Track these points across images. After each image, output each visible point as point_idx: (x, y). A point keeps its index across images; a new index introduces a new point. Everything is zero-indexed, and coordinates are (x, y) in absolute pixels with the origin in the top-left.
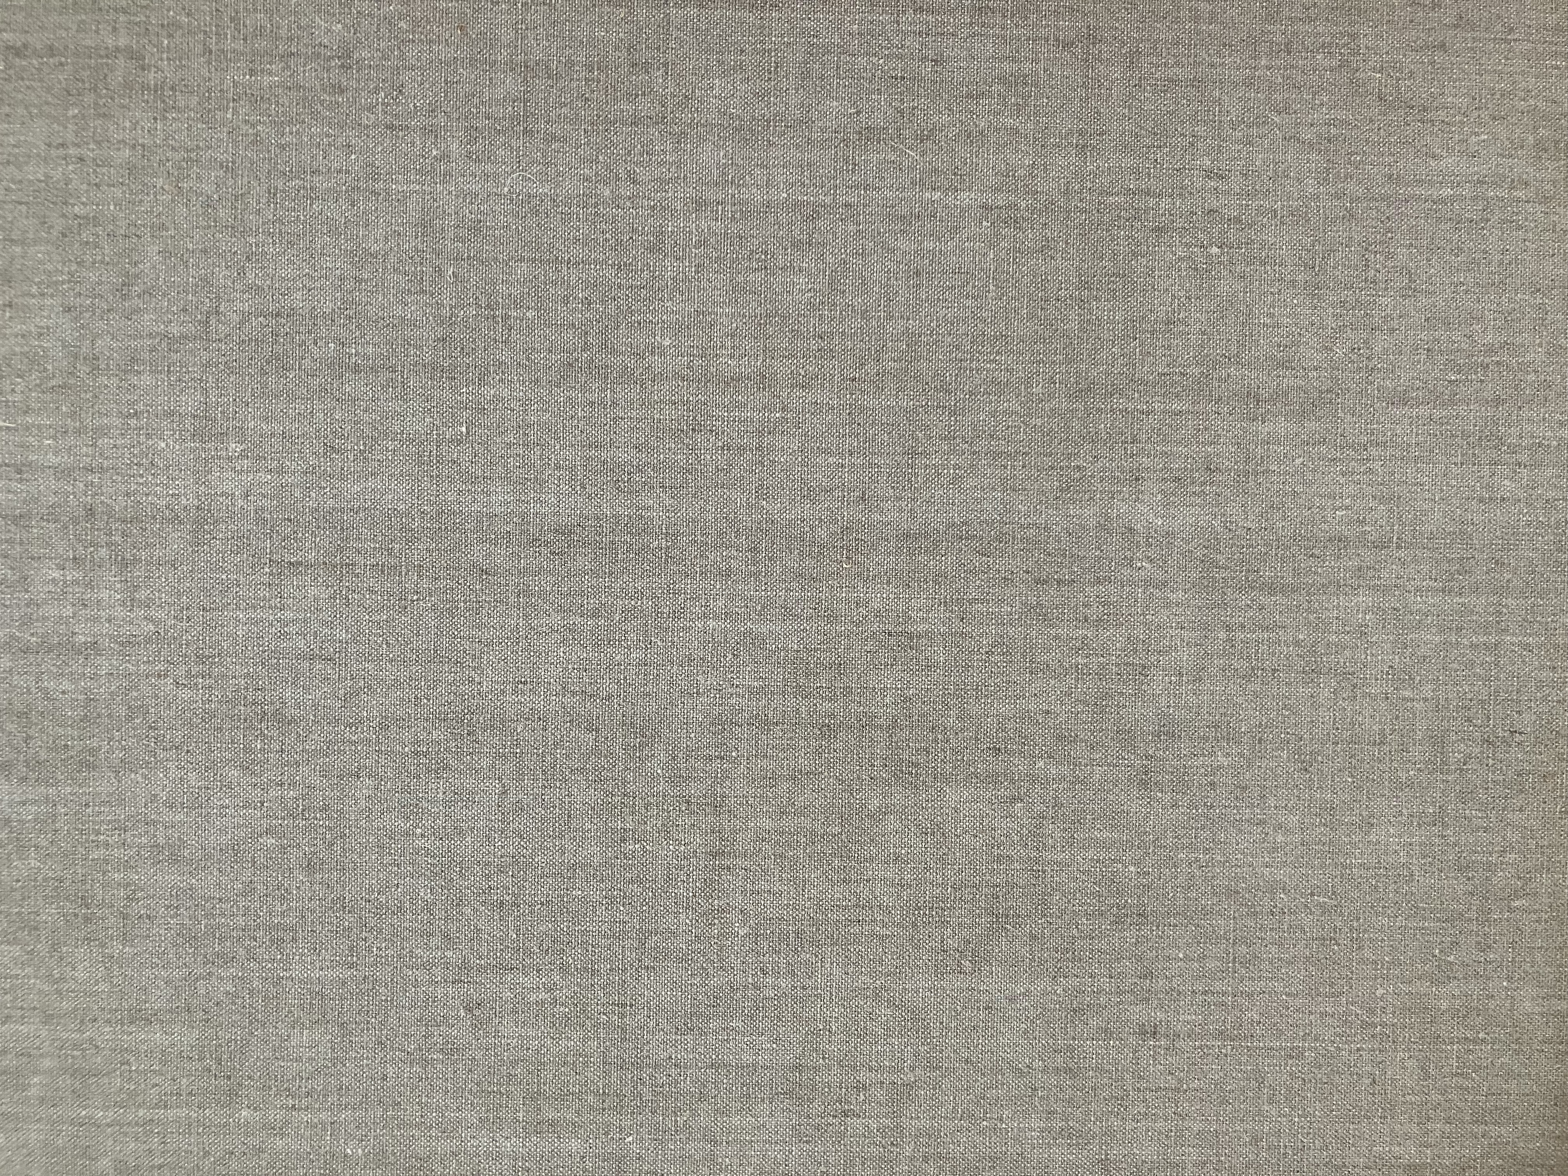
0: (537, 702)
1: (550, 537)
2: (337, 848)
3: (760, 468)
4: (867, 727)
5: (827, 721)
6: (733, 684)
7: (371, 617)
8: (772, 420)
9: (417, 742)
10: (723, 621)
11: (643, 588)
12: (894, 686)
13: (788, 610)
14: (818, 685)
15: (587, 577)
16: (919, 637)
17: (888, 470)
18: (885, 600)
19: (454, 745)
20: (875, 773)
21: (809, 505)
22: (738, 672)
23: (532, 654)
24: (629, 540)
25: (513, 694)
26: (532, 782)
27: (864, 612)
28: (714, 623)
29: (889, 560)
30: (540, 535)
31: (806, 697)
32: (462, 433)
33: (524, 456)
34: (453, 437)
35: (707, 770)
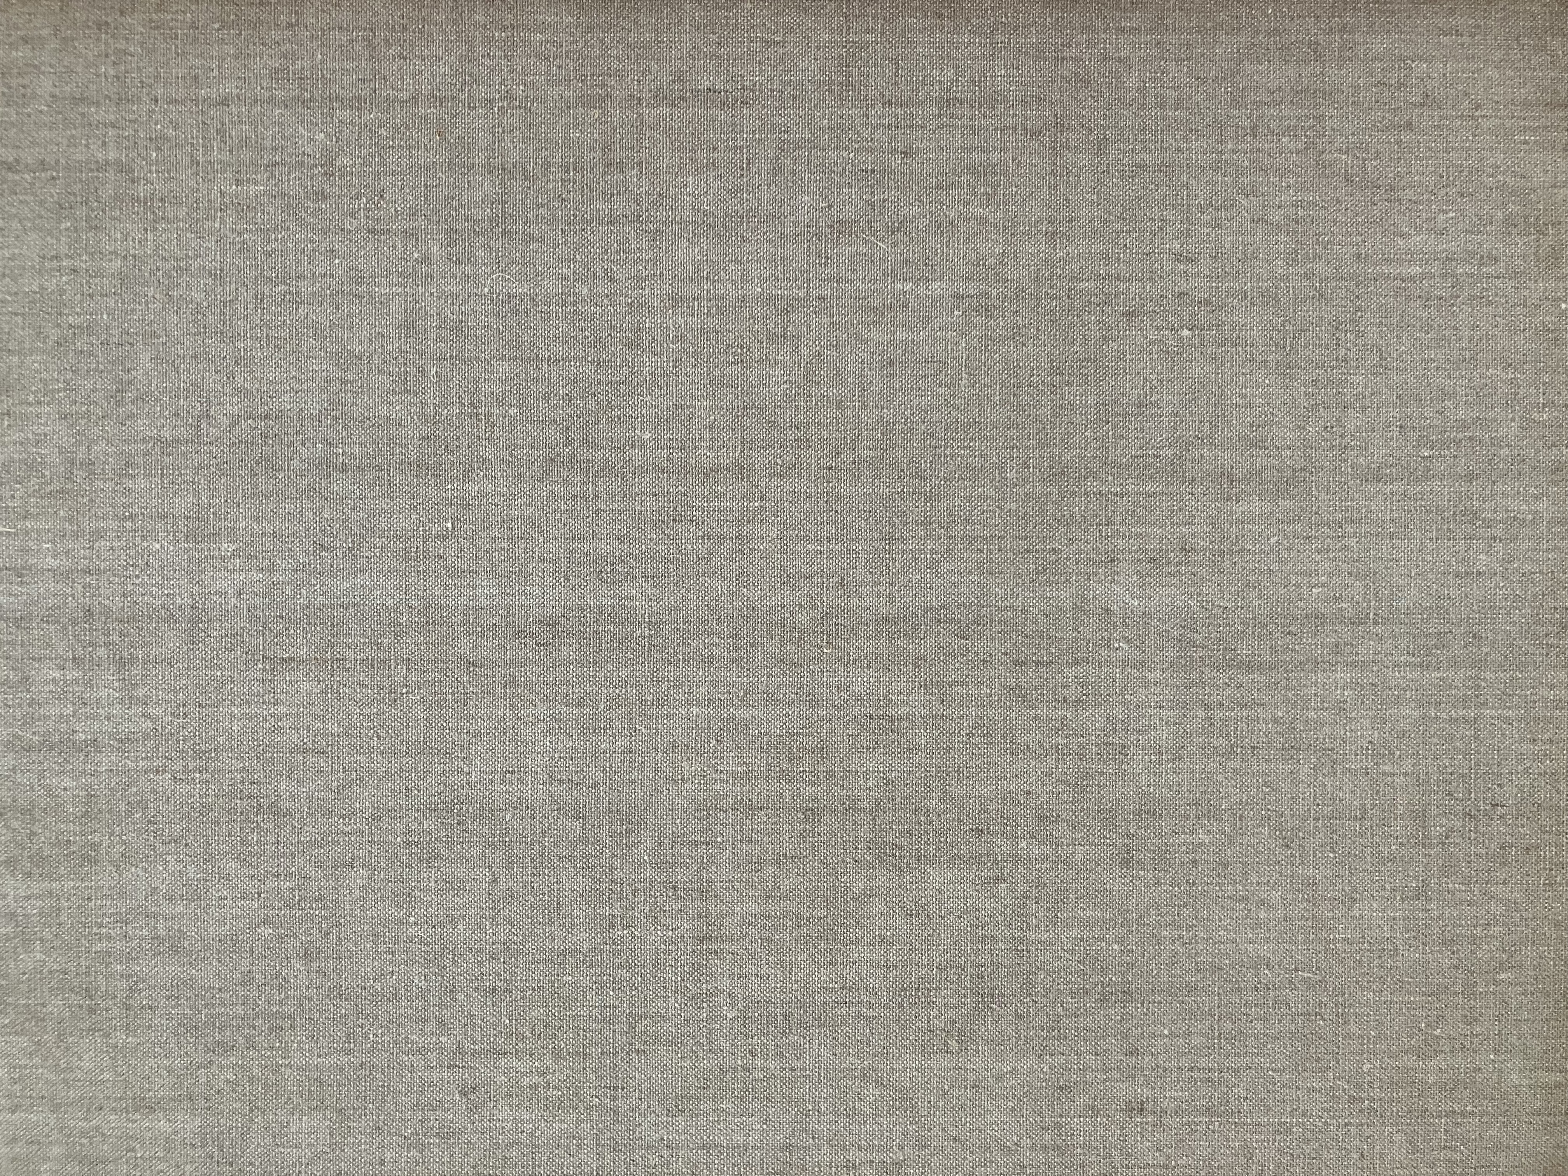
0: (524, 791)
1: (535, 628)
2: (333, 937)
3: (740, 556)
4: (851, 811)
5: (810, 805)
6: (717, 770)
7: (362, 710)
8: (751, 509)
9: (409, 832)
10: (706, 708)
11: (626, 677)
12: (876, 769)
13: (770, 695)
14: (802, 769)
15: (571, 667)
16: (900, 720)
17: (866, 556)
18: (865, 684)
19: (444, 834)
20: (860, 856)
22: (722, 758)
23: (519, 744)
24: (612, 629)
25: (501, 784)
26: (521, 870)
27: (846, 696)
28: (698, 710)
29: (868, 644)
30: (526, 627)
31: (790, 781)
32: (447, 529)
33: (508, 550)
34: (439, 533)
35: (693, 855)
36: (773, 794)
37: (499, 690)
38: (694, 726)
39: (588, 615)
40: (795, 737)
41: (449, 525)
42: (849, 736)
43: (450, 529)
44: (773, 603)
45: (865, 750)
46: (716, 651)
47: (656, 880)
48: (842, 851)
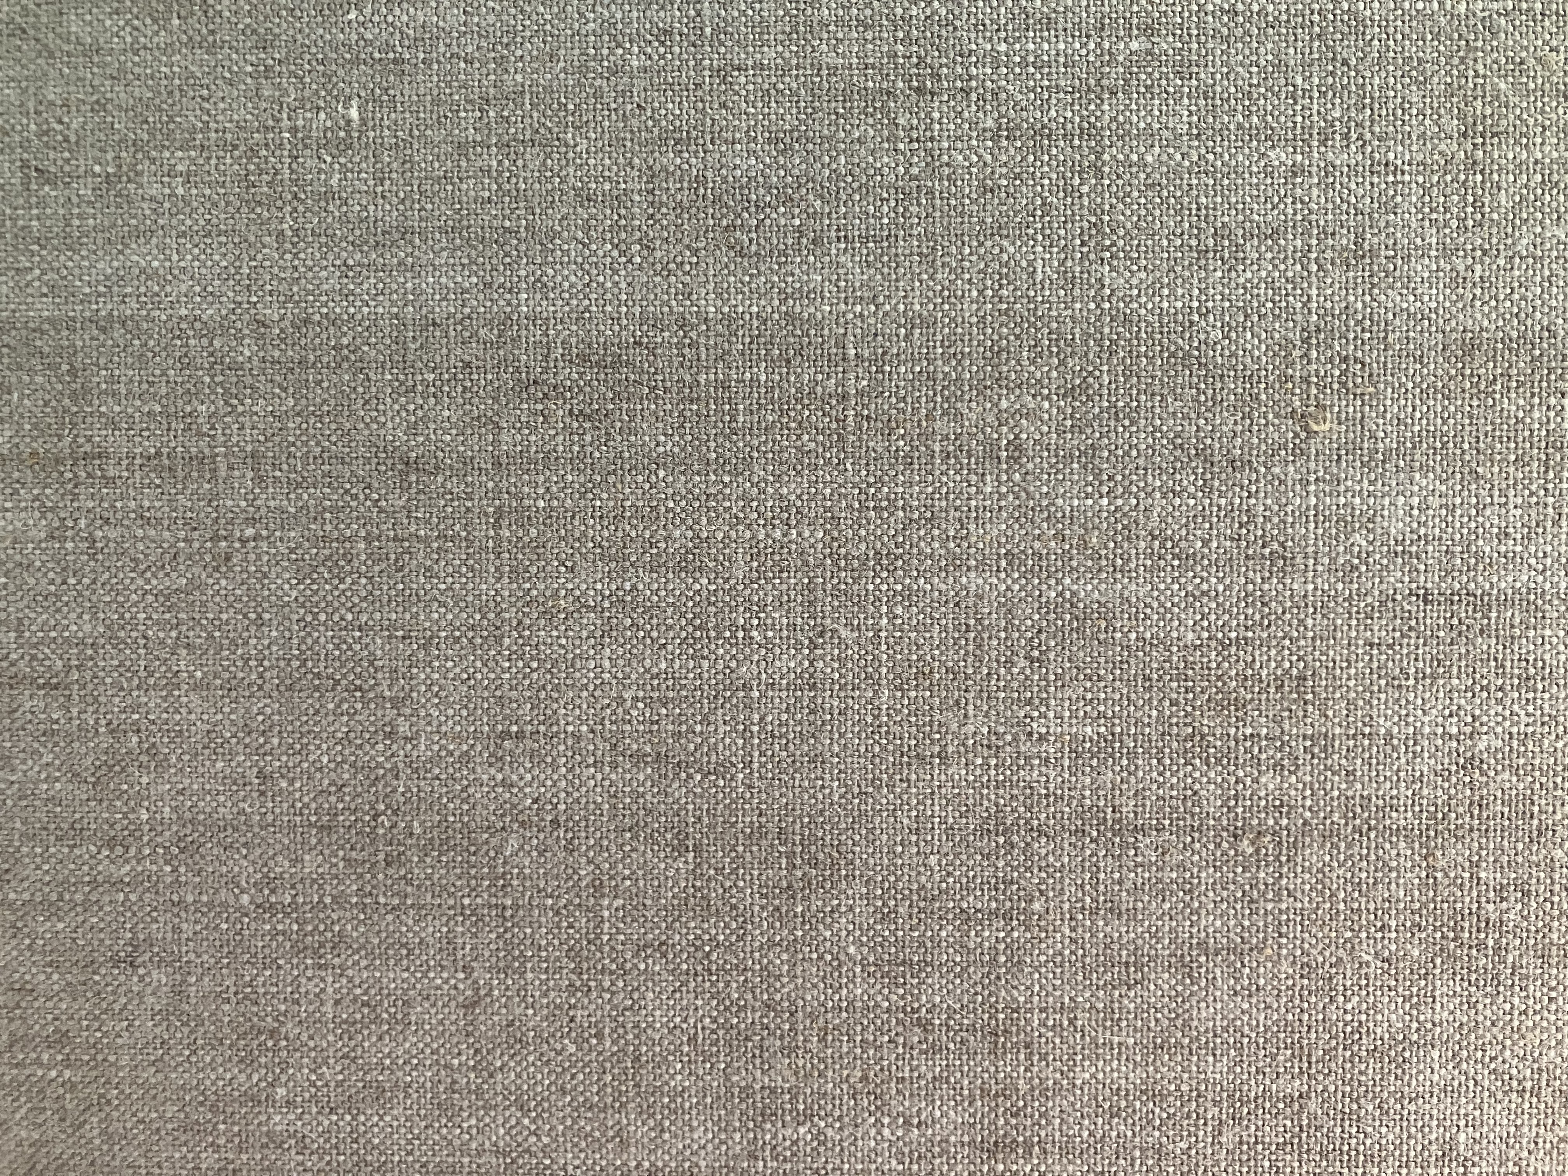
0: (549, 783)
1: (568, 374)
3: (1093, 181)
4: (1373, 835)
5: (1271, 822)
6: (1030, 734)
7: (148, 582)
8: (1121, 58)
9: (271, 883)
10: (1003, 575)
11: (799, 497)
12: (1440, 730)
13: (1169, 544)
14: (1249, 731)
15: (662, 473)
16: (1505, 602)
17: (1420, 179)
18: (1415, 512)
19: (355, 887)
20: (1393, 947)
21: (1219, 274)
22: (1044, 702)
23: (535, 665)
24: (763, 378)
25: (490, 765)
26: (544, 977)
27: (1364, 543)
28: (980, 581)
29: (1425, 409)
30: (545, 370)
31: (1218, 761)
32: (349, 122)
33: (500, 173)
34: (329, 135)
35: (972, 945)
36: (1175, 793)
37: (482, 531)
38: (972, 622)
39: (702, 340)
40: (1233, 650)
41: (354, 113)
42: (1371, 645)
43: (355, 125)
44: (1179, 304)
45: (1411, 682)
46: (1028, 429)
47: (877, 1005)
48: (1349, 934)
